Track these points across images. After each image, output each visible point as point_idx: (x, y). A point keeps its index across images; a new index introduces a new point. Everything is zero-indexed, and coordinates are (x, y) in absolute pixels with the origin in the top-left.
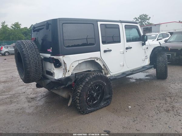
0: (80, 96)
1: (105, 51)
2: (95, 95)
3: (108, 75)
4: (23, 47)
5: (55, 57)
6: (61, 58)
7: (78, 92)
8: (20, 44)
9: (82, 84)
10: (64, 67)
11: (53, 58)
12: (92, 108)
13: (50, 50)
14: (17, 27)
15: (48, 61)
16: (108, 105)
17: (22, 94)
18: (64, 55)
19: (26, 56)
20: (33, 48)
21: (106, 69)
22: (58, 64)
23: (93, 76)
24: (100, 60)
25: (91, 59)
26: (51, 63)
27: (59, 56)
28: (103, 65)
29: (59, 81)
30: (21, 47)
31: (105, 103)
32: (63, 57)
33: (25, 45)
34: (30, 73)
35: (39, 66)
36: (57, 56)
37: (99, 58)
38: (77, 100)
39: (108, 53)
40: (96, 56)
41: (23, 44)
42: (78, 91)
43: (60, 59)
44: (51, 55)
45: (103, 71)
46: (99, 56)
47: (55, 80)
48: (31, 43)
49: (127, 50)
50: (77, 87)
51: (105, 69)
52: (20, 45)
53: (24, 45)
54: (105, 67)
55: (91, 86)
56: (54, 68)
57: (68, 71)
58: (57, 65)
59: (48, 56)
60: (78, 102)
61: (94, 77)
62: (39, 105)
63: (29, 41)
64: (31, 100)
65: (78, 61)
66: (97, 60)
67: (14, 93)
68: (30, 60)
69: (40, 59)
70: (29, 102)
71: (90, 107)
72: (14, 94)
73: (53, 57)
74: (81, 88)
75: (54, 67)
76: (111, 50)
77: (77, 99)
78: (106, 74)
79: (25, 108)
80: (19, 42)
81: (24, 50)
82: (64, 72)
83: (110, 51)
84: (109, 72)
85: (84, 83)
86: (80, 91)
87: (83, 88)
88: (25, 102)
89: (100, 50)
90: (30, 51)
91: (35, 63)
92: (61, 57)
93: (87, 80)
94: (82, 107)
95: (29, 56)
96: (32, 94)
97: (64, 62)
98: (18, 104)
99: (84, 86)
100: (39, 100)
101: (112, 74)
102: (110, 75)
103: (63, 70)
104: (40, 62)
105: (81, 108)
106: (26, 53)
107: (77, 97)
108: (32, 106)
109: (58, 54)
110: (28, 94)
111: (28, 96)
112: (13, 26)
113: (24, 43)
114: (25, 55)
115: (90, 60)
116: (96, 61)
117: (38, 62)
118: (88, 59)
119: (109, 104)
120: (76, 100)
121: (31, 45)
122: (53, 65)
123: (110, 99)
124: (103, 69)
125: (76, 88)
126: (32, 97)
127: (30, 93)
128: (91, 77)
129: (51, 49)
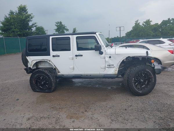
3: (59, 73)
14: (148, 24)
32: (27, 57)
49: (77, 57)
57: (31, 65)
65: (36, 60)
66: (49, 61)
83: (59, 56)
89: (50, 55)
112: (144, 24)
115: (43, 60)
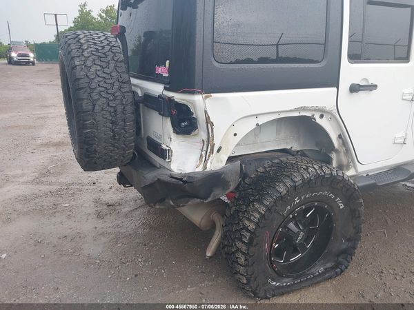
0: (249, 244)
1: (354, 89)
2: (300, 238)
3: (348, 169)
4: (74, 53)
5: (178, 97)
6: (198, 102)
7: (246, 228)
8: (69, 42)
9: (261, 203)
10: (204, 136)
11: (170, 100)
12: (287, 280)
13: (163, 71)
14: (111, 18)
15: (154, 109)
16: (337, 274)
17: (87, 187)
18: (209, 89)
19: (81, 86)
20: (109, 58)
21: (347, 151)
22: (185, 122)
23: (307, 176)
24: (332, 117)
25: (303, 114)
26: (163, 115)
27: (193, 93)
28: (340, 137)
29: (185, 182)
30: (69, 52)
31: (329, 265)
32: (206, 97)
33: (85, 47)
34: (92, 144)
35: (124, 121)
36: (184, 92)
37: (329, 113)
38: (239, 255)
39: (362, 94)
40: (320, 105)
41: (78, 41)
42: (247, 223)
43: (193, 103)
44: (165, 89)
45: (334, 156)
46: (329, 105)
47: (172, 177)
48: (106, 42)
50: (244, 208)
51: (343, 150)
52: (69, 45)
53: (82, 45)
54: (344, 143)
55: (291, 212)
56: (173, 136)
57: (218, 151)
58: (183, 124)
59: (157, 89)
60: (242, 260)
61: (310, 180)
62: (123, 230)
63: (101, 34)
64: (105, 210)
65: (257, 116)
66: (322, 116)
67: (69, 180)
68: (96, 98)
69: (130, 100)
70: (100, 216)
71: (279, 275)
72: (70, 184)
73: (171, 94)
74: (258, 216)
75: (171, 130)
76: (375, 87)
77: (238, 249)
78: (340, 167)
79: (85, 237)
80: (66, 36)
81: (77, 63)
82: (204, 153)
83: (373, 87)
84: (353, 161)
85: (271, 200)
86: (252, 226)
87: (263, 216)
88: (89, 214)
89: (335, 84)
90: (99, 68)
91: (112, 110)
92: (198, 98)
93: (282, 189)
94: (253, 279)
95: (94, 85)
96: (111, 192)
97: (208, 119)
98: (69, 217)
99: (269, 209)
100: (126, 216)
101: (361, 169)
102: (356, 171)
103: (199, 146)
104: (129, 109)
105: (249, 282)
106: (82, 73)
107: (239, 244)
108: (102, 234)
109: (189, 89)
110: (102, 191)
111: (101, 194)
113: (82, 41)
114: (79, 79)
115: (296, 114)
116: (319, 121)
117: (120, 108)
118: (291, 111)
119: (342, 271)
120: (233, 253)
121: (103, 47)
122: (168, 122)
123: (348, 253)
124: (337, 151)
125: (238, 211)
126: (111, 202)
127: (109, 187)
128: (298, 179)
129: (167, 65)
